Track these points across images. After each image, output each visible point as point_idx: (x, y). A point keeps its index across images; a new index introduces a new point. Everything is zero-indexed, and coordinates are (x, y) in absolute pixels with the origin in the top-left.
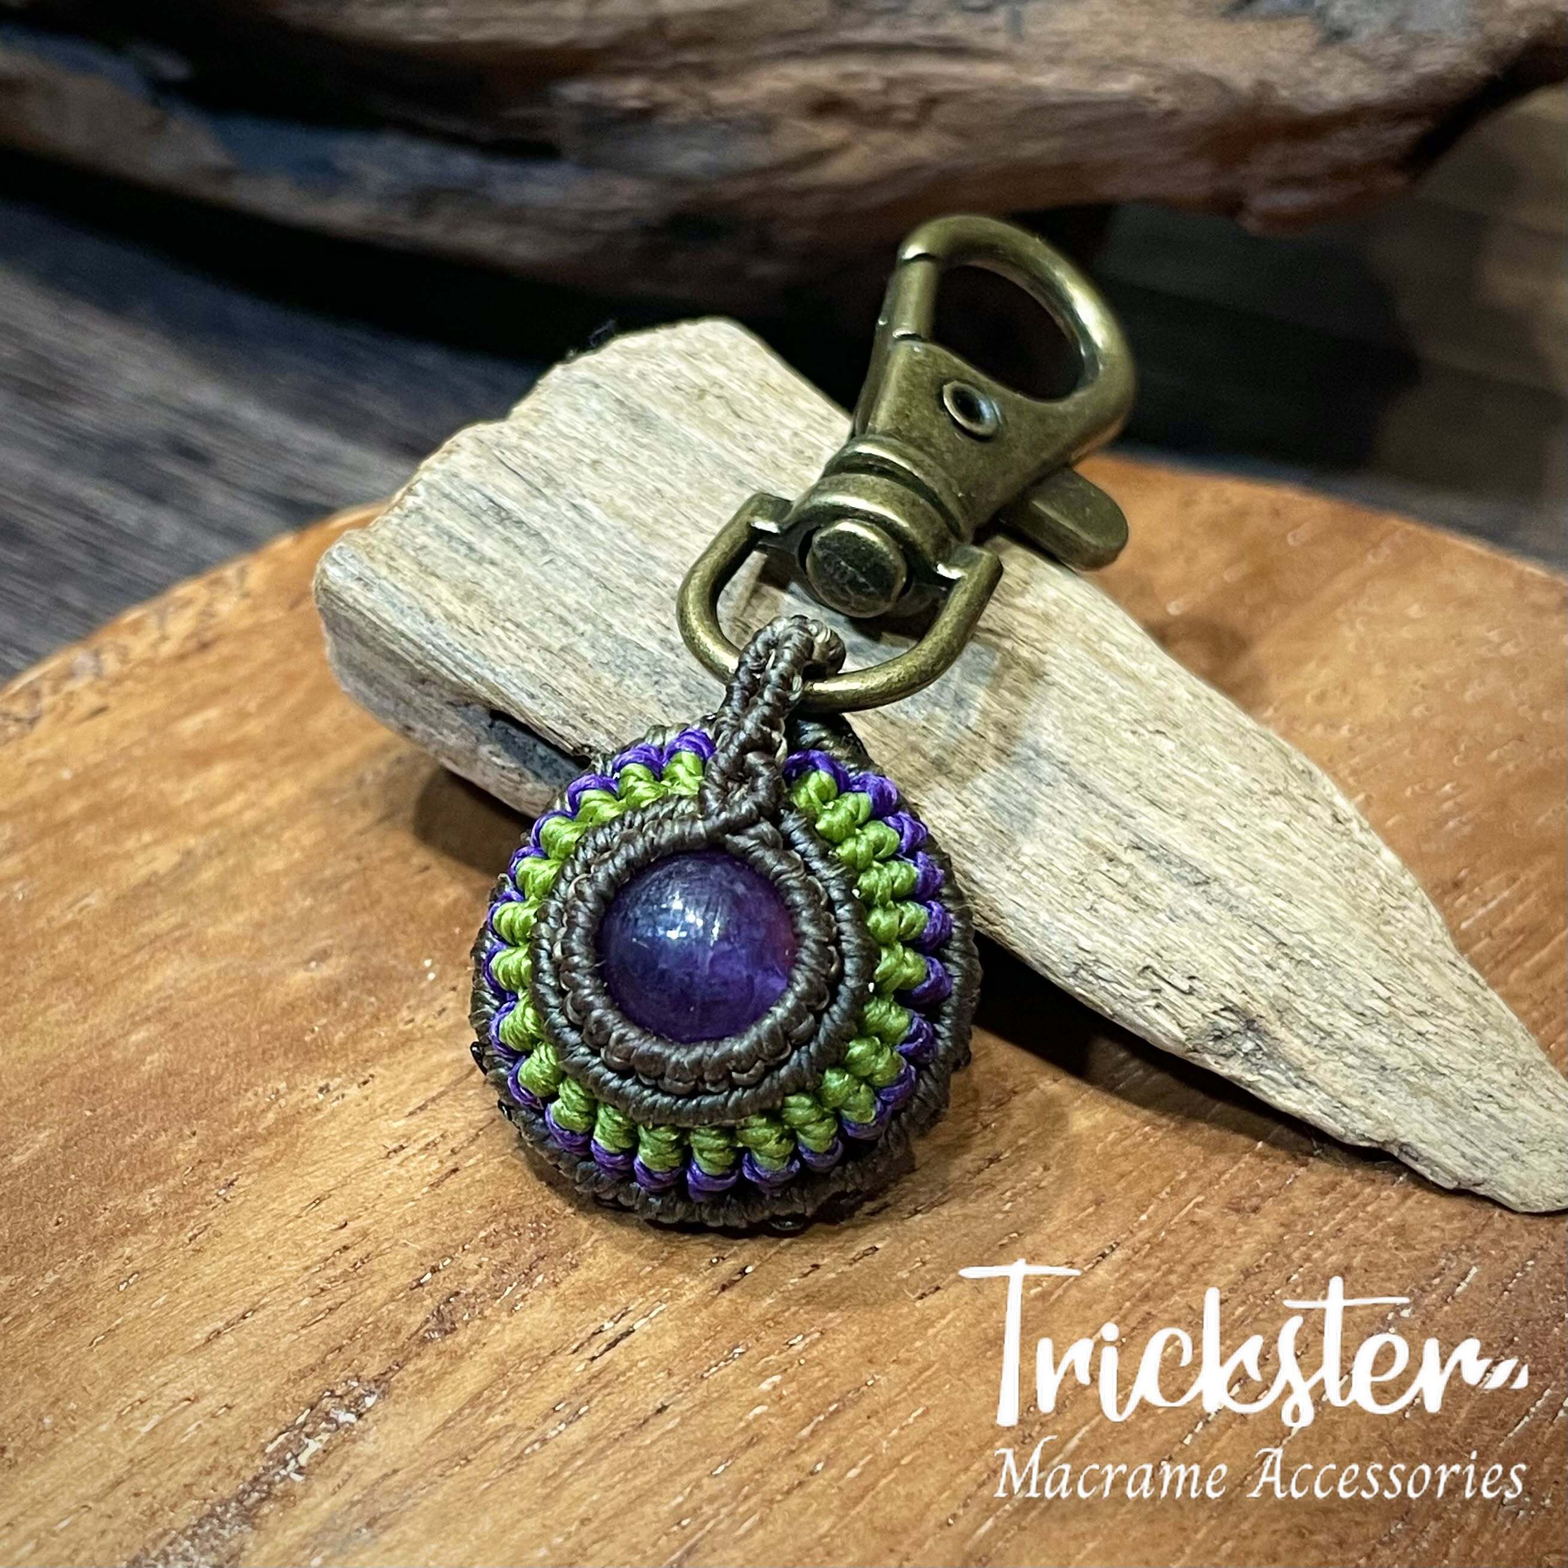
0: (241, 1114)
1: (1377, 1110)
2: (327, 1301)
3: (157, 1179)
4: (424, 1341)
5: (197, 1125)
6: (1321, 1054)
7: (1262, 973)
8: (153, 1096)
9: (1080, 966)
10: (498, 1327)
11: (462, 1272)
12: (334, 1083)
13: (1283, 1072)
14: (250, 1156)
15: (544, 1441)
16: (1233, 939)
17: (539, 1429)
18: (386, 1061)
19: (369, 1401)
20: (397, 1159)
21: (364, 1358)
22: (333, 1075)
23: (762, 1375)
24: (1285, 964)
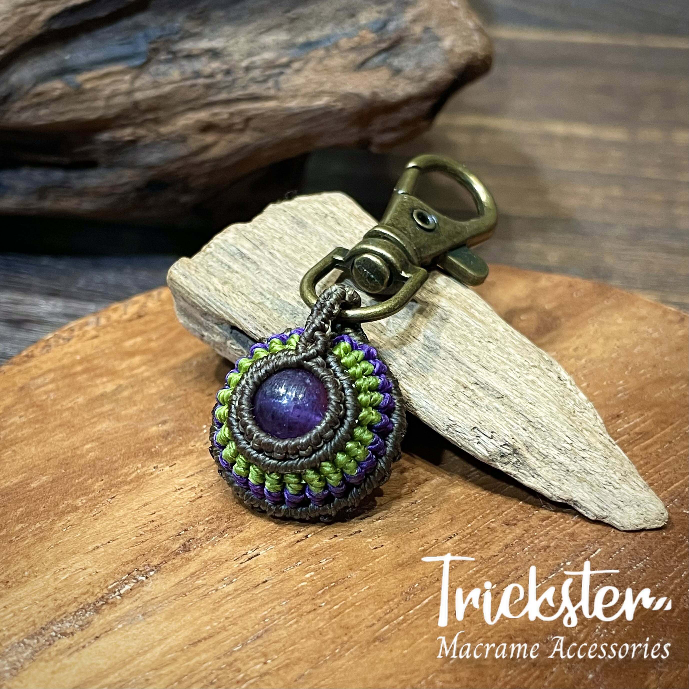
0: (122, 474)
1: (564, 487)
2: (142, 538)
3: (85, 494)
4: (178, 554)
5: (105, 477)
6: (543, 464)
7: (521, 431)
8: (90, 466)
9: (449, 426)
10: (207, 550)
11: (197, 531)
12: (159, 466)
13: (528, 471)
14: (122, 489)
15: (217, 590)
16: (510, 418)
17: (216, 586)
18: (181, 459)
19: (152, 573)
20: (179, 492)
21: (152, 558)
22: (160, 462)
23: (307, 572)
24: (530, 429)
